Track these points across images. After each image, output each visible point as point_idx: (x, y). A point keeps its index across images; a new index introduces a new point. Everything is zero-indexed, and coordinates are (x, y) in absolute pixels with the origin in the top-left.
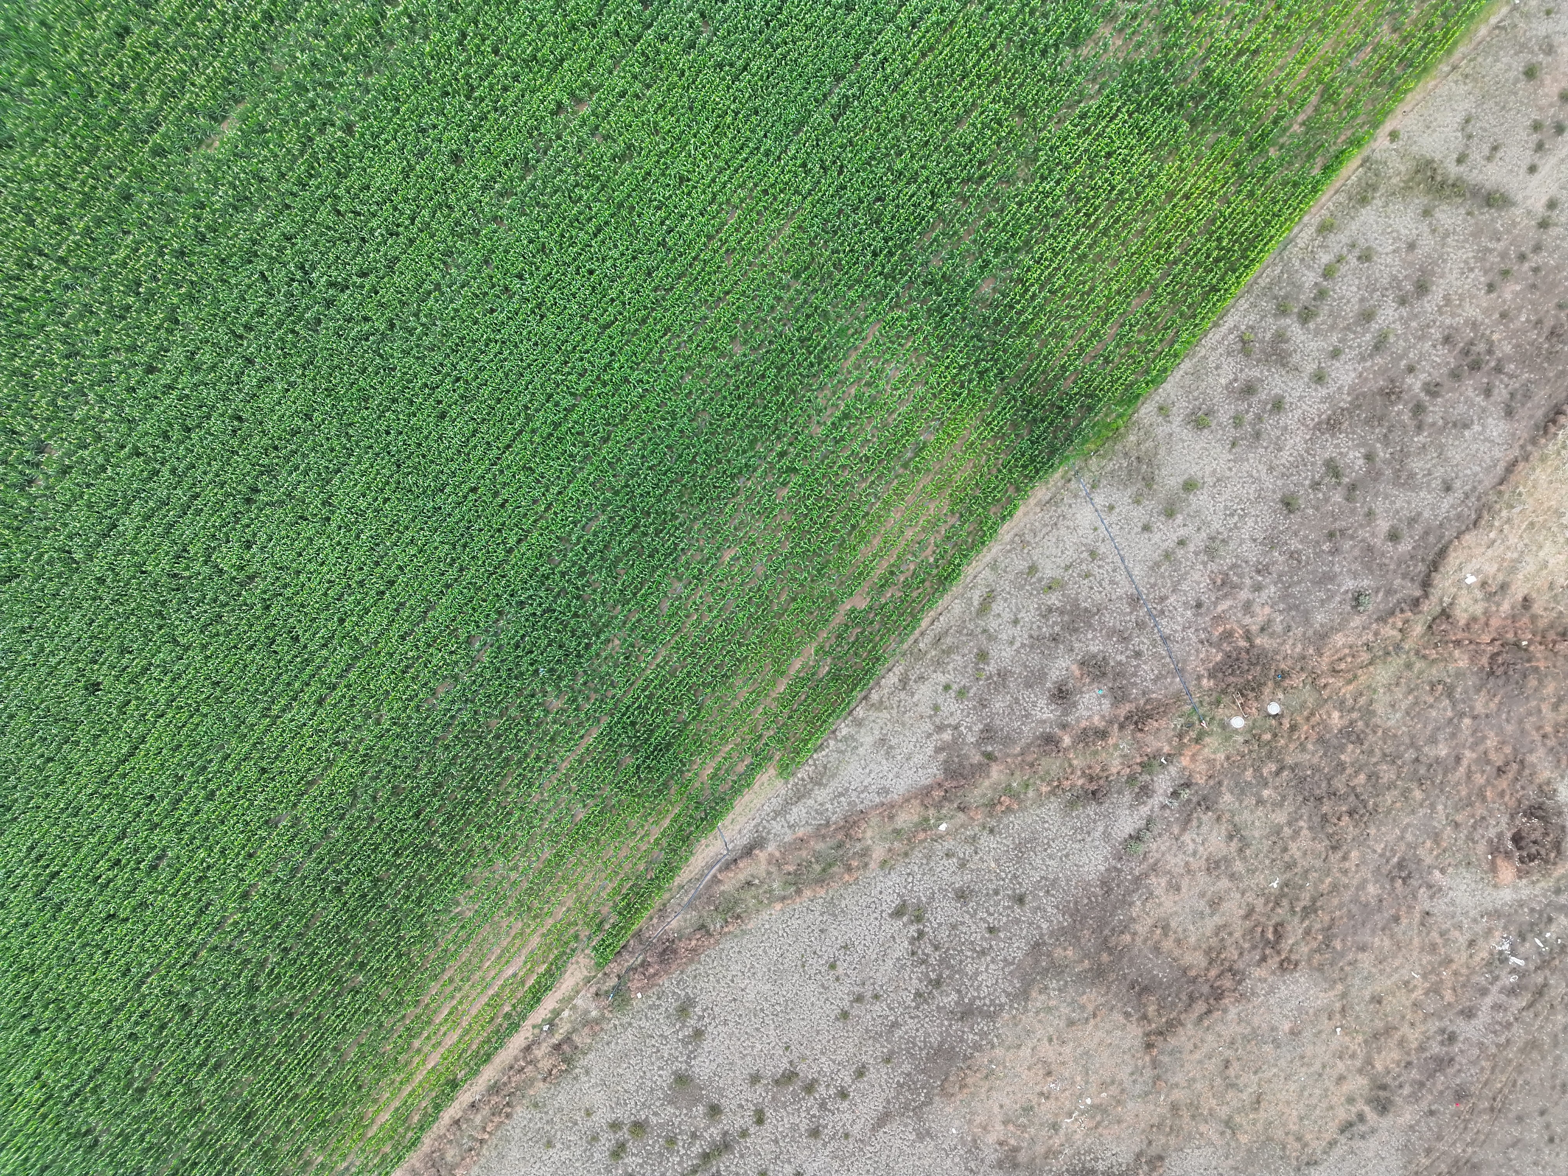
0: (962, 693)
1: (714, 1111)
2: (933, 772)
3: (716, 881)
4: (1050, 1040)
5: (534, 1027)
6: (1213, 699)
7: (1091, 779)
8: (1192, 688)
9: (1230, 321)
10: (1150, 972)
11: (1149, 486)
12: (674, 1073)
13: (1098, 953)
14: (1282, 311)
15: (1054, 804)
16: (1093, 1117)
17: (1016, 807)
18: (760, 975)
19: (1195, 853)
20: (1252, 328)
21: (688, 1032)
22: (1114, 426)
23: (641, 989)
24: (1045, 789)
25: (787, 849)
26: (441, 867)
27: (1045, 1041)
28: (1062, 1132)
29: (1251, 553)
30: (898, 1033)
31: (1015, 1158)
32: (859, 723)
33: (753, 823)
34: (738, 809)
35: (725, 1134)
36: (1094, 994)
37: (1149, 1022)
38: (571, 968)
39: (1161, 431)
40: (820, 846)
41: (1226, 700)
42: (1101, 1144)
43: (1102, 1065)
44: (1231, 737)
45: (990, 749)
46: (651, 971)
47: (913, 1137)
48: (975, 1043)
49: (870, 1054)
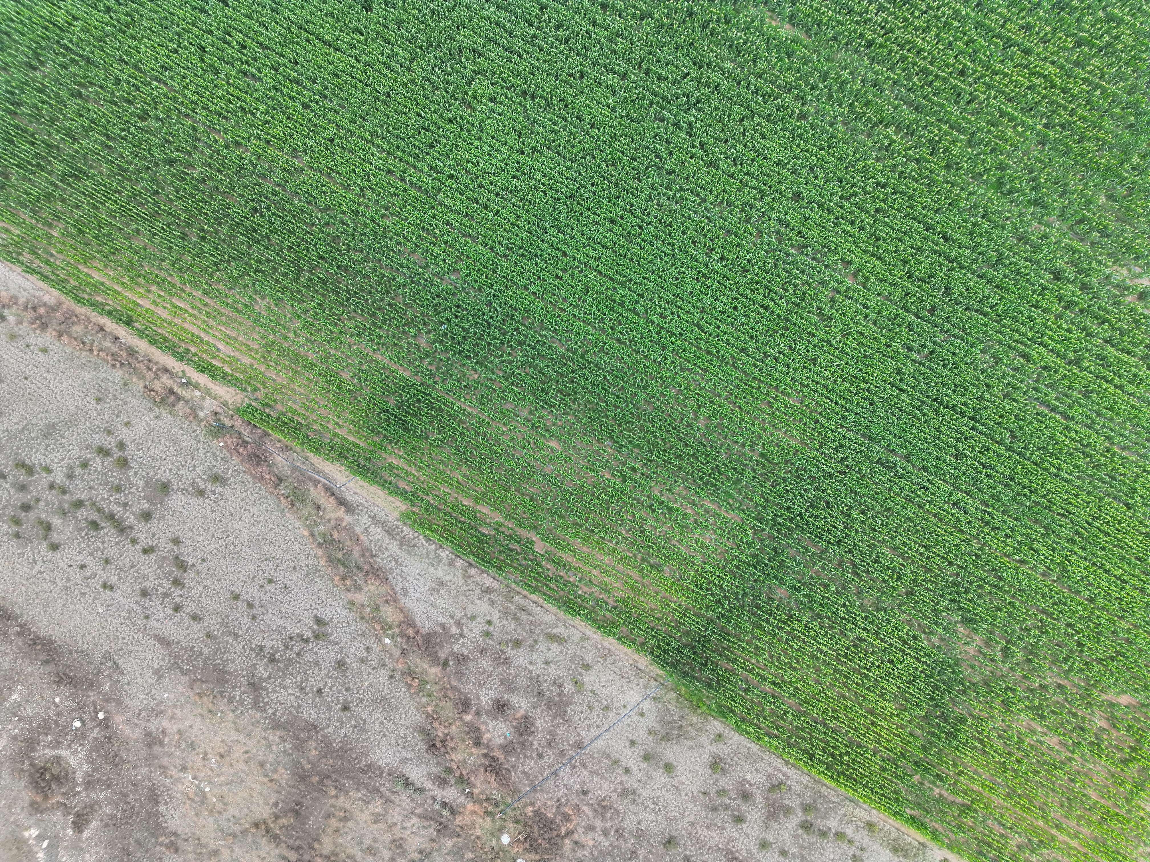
0: (487, 634)
1: (147, 516)
2: (426, 625)
3: (316, 483)
4: (247, 752)
5: (183, 371)
6: (519, 817)
7: (443, 741)
8: (523, 800)
9: (792, 772)
10: (311, 814)
11: (663, 738)
12: (169, 481)
13: (318, 774)
14: (806, 808)
15: (420, 718)
16: (196, 795)
17: (413, 691)
18: (253, 529)
19: (404, 828)
20: (790, 789)
21: (202, 486)
22: (701, 705)
23: (226, 445)
24: (430, 709)
25: (349, 530)
26: (286, 282)
27: (245, 749)
28: (181, 775)
29: (629, 823)
30: (230, 639)
31: (155, 744)
32: (451, 564)
33: (363, 502)
34: (372, 489)
35: (131, 528)
36: (285, 777)
37: (274, 822)
38: (232, 390)
39: (704, 739)
40: (356, 554)
41: (520, 827)
42: (178, 805)
43: (236, 794)
44: (494, 836)
45: (451, 663)
46: (241, 450)
47: (156, 666)
48: (234, 697)
49: (211, 622)
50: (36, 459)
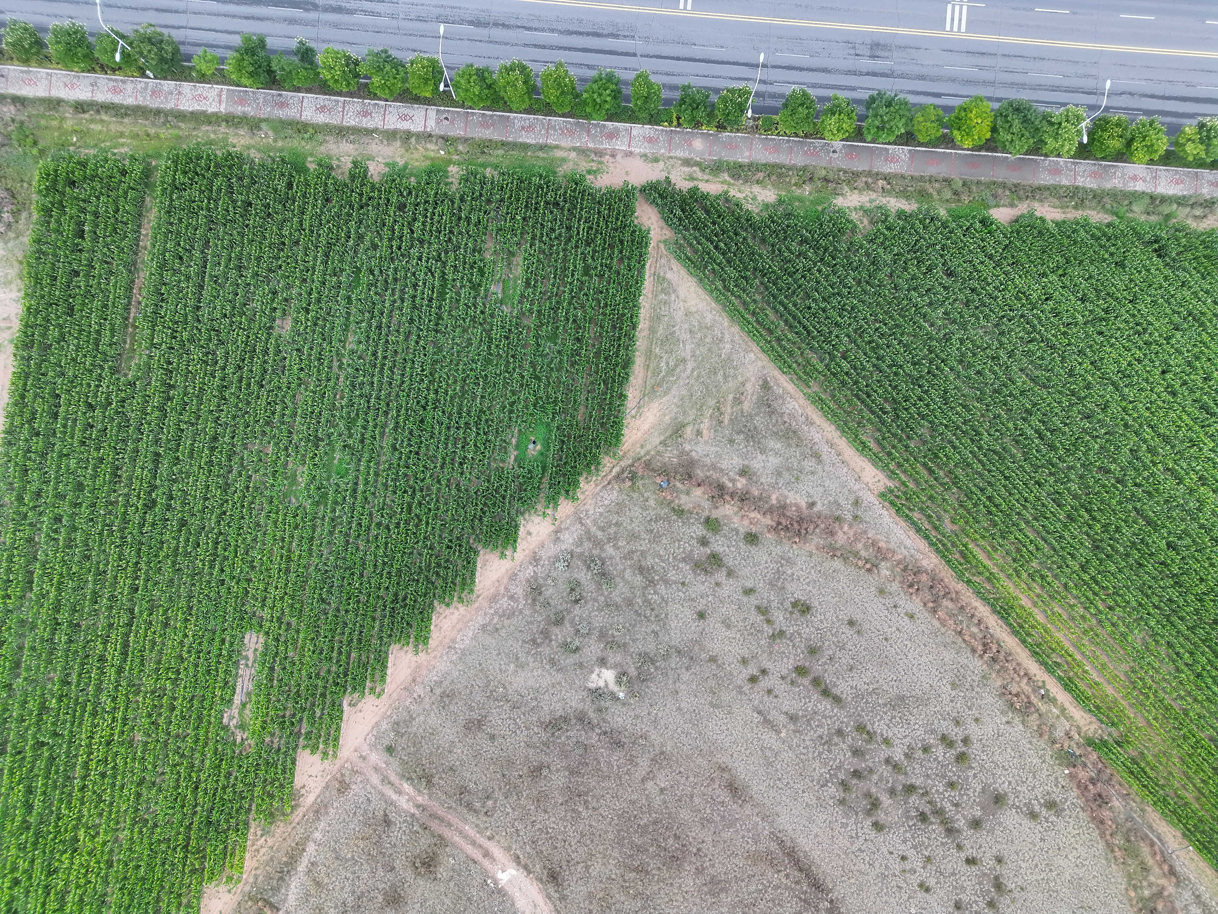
1: (976, 824)
5: (1043, 682)
12: (1006, 794)
21: (1037, 808)
34: (1201, 865)
38: (1087, 716)
50: (879, 727)
